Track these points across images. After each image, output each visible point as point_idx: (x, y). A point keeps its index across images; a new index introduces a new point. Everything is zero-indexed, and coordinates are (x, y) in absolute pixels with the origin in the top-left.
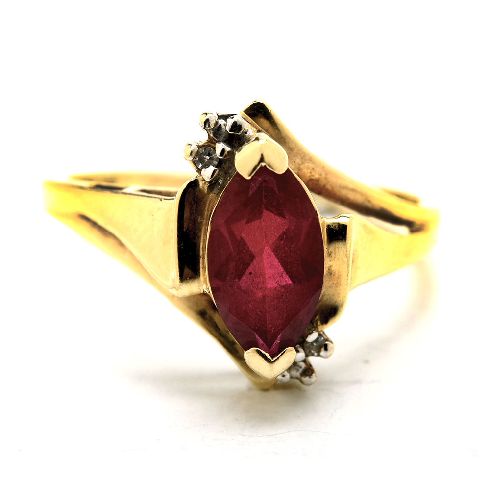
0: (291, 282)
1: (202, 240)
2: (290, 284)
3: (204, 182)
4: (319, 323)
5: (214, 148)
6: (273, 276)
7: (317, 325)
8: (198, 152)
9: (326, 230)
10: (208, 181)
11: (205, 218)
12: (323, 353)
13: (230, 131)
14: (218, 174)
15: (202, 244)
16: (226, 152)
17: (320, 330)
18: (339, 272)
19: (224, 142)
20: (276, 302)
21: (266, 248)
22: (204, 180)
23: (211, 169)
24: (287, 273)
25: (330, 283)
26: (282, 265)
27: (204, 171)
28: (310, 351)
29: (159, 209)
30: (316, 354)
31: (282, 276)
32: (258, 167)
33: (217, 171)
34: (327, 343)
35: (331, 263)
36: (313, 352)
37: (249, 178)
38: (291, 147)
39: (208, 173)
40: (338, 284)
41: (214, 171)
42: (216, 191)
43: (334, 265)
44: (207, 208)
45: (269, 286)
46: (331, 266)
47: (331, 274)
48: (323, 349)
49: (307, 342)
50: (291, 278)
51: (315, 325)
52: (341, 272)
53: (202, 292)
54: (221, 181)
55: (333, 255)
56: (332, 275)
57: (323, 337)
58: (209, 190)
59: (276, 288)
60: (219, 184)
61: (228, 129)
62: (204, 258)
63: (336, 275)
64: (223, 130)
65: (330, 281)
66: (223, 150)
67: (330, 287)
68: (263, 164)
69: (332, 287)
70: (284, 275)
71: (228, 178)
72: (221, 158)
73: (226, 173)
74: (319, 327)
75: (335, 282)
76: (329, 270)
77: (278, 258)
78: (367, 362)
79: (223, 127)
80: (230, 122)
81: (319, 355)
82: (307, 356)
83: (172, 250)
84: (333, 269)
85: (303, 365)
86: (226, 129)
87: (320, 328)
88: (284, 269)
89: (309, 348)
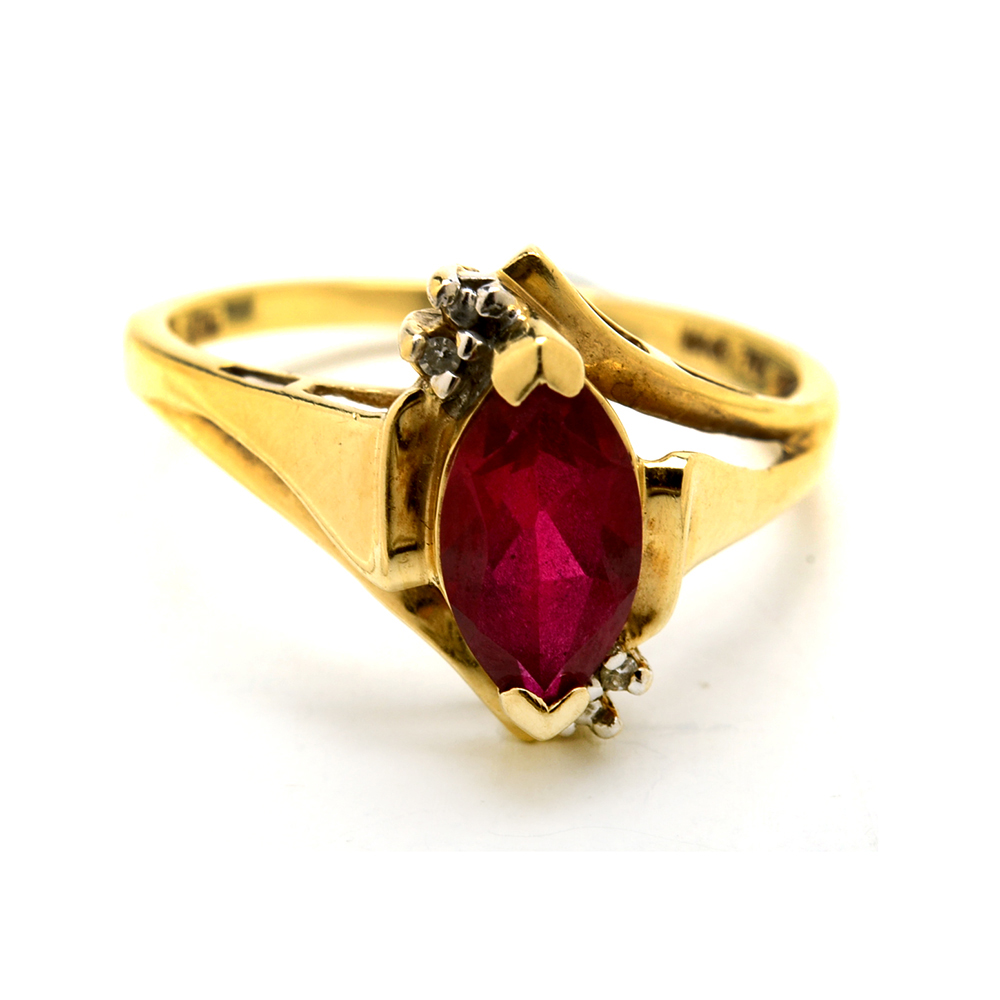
0: (582, 573)
1: (428, 497)
2: (581, 577)
3: (434, 397)
4: (628, 635)
5: (454, 340)
6: (552, 561)
7: (624, 639)
8: (425, 347)
9: (645, 482)
10: (443, 398)
11: (435, 458)
12: (634, 685)
13: (482, 312)
14: (460, 386)
15: (428, 503)
16: (475, 348)
17: (629, 647)
18: (666, 552)
19: (471, 329)
20: (555, 606)
21: (541, 513)
22: (434, 394)
23: (448, 375)
24: (577, 558)
25: (650, 569)
26: (568, 545)
27: (436, 380)
28: (611, 683)
29: (352, 433)
30: (620, 688)
31: (567, 562)
32: (534, 387)
33: (459, 381)
34: (640, 669)
35: (651, 538)
36: (615, 683)
37: (516, 404)
38: (586, 330)
39: (442, 383)
40: (663, 573)
41: (454, 380)
42: (455, 413)
43: (657, 540)
44: (438, 442)
45: (544, 577)
46: (652, 542)
47: (652, 555)
48: (634, 678)
49: (606, 669)
50: (583, 566)
51: (621, 640)
52: (668, 552)
53: (427, 583)
54: (464, 398)
55: (656, 524)
56: (653, 558)
57: (633, 658)
58: (443, 411)
59: (556, 582)
60: (460, 401)
61: (478, 307)
62: (431, 528)
63: (661, 557)
64: (470, 309)
65: (649, 566)
66: (470, 344)
67: (649, 575)
68: (541, 381)
69: (653, 577)
70: (570, 560)
71: (478, 394)
72: (465, 358)
73: (473, 384)
74: (627, 643)
75: (658, 568)
76: (648, 548)
77: (561, 532)
78: (705, 686)
79: (470, 302)
80: (483, 294)
81: (627, 689)
82: (605, 690)
83: (375, 510)
84: (655, 546)
85: (598, 705)
86: (474, 307)
87: (630, 644)
88: (572, 550)
89: (609, 679)
